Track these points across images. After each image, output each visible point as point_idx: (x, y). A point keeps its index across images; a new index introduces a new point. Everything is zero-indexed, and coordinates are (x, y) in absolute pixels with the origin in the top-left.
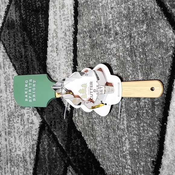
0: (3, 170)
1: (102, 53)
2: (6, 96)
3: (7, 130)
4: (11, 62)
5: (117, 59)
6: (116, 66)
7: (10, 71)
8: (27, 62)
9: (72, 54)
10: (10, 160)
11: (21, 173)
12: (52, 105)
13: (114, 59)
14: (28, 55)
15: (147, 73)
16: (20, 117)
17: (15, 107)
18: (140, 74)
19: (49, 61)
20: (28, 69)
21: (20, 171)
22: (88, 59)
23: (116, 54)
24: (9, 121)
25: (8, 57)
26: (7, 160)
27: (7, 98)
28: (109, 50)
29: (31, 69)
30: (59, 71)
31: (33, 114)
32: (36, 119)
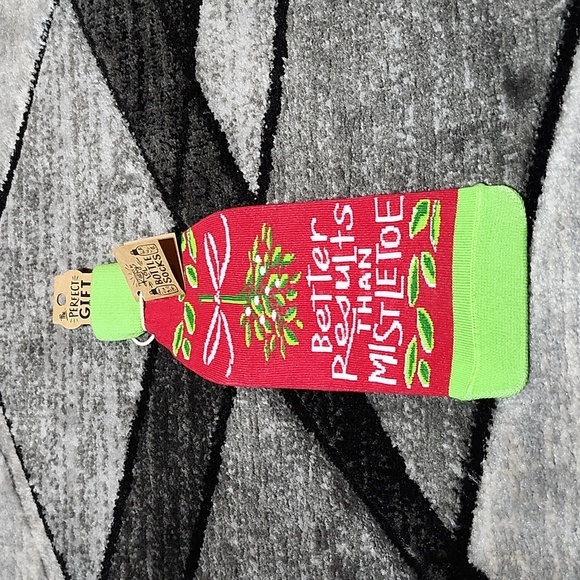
0: (59, 371)
1: (359, 15)
2: (74, 156)
3: (75, 256)
4: (94, 53)
5: (403, 31)
6: (398, 51)
7: (89, 81)
8: (140, 52)
9: (273, 21)
10: (80, 340)
11: (109, 376)
12: (205, 179)
13: (394, 31)
14: (144, 30)
15: (486, 69)
16: (113, 216)
17: (100, 186)
18: (467, 73)
19: (203, 44)
20: (141, 72)
21: (107, 373)
22: (319, 33)
23: (401, 16)
24: (82, 228)
25: (85, 41)
26: (72, 341)
27: (77, 162)
28: (382, 5)
29: (149, 72)
30: (231, 74)
31: (151, 205)
32: (158, 220)
